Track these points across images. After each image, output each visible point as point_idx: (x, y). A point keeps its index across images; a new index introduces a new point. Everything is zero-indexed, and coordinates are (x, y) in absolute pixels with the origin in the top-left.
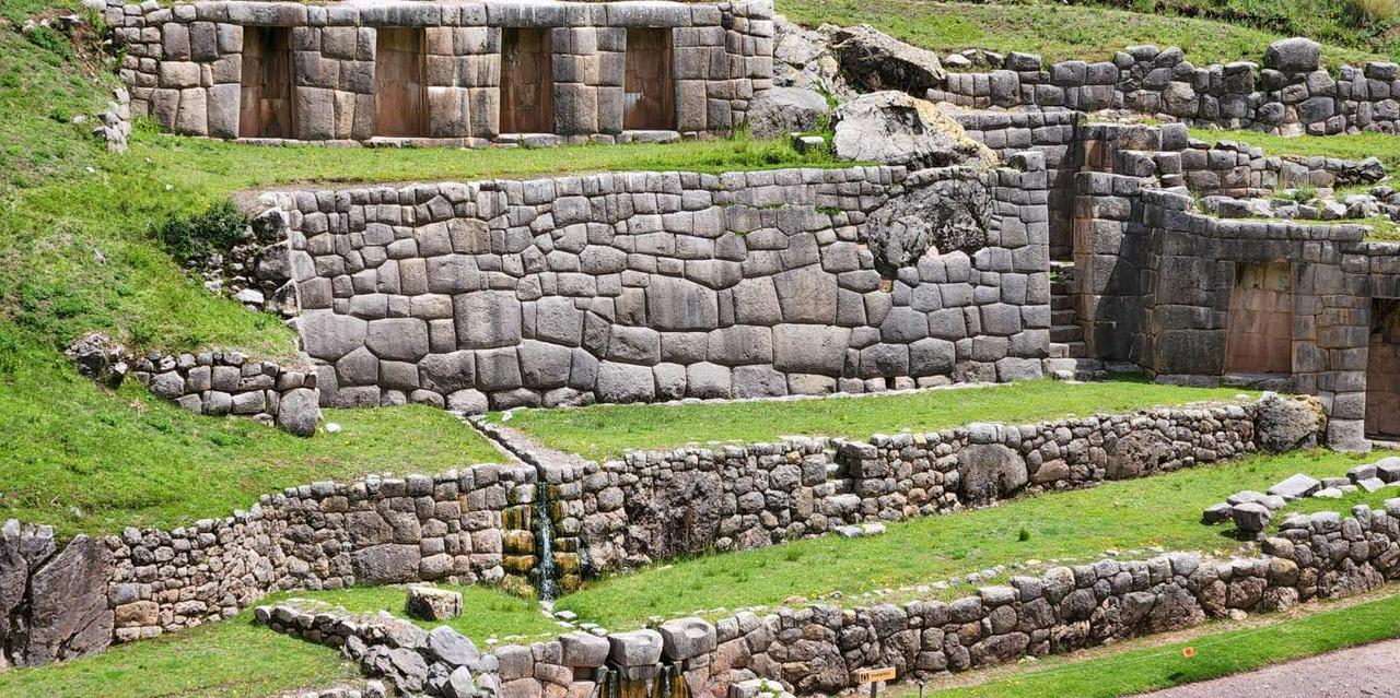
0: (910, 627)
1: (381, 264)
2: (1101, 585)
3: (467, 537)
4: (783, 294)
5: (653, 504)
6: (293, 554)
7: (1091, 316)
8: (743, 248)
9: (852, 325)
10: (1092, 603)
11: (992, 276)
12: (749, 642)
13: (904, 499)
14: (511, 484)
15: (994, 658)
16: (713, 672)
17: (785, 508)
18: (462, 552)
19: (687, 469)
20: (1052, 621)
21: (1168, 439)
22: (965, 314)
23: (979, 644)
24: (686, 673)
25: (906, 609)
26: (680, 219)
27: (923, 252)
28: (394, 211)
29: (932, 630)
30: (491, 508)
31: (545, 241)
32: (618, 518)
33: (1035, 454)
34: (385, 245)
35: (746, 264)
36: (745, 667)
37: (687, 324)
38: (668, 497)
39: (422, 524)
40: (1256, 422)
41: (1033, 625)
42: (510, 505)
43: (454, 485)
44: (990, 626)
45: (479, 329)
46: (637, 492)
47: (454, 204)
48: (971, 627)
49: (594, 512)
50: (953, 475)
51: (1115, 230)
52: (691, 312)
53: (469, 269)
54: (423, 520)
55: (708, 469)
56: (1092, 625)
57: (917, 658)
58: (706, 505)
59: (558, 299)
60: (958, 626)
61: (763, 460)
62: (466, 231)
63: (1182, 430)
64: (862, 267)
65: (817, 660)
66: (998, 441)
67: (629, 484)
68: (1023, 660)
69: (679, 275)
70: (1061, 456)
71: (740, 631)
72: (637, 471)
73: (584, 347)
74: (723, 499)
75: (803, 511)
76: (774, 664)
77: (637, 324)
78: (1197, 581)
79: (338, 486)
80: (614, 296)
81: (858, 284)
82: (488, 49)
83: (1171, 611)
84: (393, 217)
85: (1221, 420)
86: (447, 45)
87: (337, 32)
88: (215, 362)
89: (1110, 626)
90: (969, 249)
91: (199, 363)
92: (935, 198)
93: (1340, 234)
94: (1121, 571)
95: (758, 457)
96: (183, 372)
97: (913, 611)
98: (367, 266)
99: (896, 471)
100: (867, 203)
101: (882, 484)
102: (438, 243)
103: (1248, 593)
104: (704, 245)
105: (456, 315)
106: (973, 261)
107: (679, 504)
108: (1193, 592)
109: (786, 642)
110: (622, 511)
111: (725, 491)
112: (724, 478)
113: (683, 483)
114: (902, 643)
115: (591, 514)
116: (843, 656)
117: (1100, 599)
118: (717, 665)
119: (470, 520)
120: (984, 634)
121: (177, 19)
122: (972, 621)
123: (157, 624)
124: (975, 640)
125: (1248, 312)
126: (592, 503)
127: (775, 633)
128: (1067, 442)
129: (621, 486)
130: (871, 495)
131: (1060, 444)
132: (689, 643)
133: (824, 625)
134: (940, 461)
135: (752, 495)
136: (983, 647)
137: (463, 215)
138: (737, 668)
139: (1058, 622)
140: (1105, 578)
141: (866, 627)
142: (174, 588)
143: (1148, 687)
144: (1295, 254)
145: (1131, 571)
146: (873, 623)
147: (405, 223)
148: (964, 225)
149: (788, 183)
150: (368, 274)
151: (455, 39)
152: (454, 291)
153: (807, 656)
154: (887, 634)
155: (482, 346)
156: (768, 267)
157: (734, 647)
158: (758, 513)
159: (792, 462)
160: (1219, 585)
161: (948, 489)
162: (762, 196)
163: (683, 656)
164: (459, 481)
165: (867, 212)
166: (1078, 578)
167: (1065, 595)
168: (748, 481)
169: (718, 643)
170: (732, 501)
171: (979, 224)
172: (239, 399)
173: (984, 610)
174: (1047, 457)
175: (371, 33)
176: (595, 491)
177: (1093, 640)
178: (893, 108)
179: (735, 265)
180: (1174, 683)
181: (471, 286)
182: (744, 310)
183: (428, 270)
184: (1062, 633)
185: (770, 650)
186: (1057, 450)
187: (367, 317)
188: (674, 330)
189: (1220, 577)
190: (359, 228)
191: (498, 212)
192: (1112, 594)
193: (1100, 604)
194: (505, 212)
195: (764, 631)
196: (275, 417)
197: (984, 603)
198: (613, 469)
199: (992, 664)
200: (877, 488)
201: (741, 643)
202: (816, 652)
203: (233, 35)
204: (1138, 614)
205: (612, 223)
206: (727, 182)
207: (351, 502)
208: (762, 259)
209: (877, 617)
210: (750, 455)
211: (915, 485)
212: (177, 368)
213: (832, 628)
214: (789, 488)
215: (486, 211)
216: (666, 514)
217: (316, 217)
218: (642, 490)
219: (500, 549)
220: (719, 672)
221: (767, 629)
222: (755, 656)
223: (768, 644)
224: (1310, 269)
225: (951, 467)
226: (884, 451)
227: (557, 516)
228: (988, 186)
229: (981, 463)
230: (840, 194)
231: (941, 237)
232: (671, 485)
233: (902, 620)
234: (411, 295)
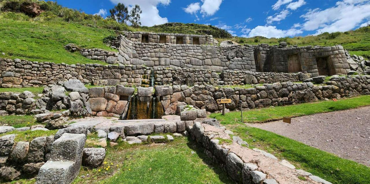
0: (235, 94)
1: (148, 53)
2: (289, 87)
3: (133, 79)
4: (212, 61)
5: (178, 77)
6: (85, 78)
7: (262, 68)
8: (206, 55)
9: (224, 66)
10: (288, 92)
11: (245, 61)
12: (184, 93)
13: (233, 83)
14: (145, 70)
15: (262, 105)
16: (171, 102)
17: (208, 82)
18: (131, 82)
19: (187, 72)
20: (277, 96)
21: (284, 78)
22: (242, 66)
23: (257, 101)
24: (162, 101)
25: (234, 89)
26: (196, 51)
27: (234, 58)
28: (151, 46)
29: (242, 95)
30: (139, 74)
31: (175, 52)
32: (171, 79)
33: (259, 78)
34: (149, 51)
35: (206, 57)
36: (183, 101)
37: (197, 64)
38: (182, 76)
39: (122, 76)
40: (299, 77)
41: (272, 97)
42: (145, 74)
43: (131, 68)
44: (260, 96)
45: (163, 63)
46: (175, 75)
47: (160, 46)
48: (254, 96)
49: (165, 78)
50: (243, 79)
51: (264, 56)
52: (198, 63)
53: (162, 55)
54: (122, 74)
55: (192, 72)
56: (289, 98)
57: (239, 103)
58: (191, 79)
59: (176, 60)
60: (250, 95)
61: (203, 72)
62: (162, 50)
63: (286, 77)
64: (225, 59)
65: (207, 101)
66: (251, 74)
67: (173, 73)
68: (270, 107)
69: (196, 58)
70: (264, 78)
71: (181, 89)
72: (175, 71)
73: (180, 67)
74: (195, 78)
75: (212, 82)
76: (192, 101)
77: (189, 64)
78: (314, 89)
79: (101, 65)
80: (185, 60)
81: (224, 61)
82: (174, 39)
83: (310, 96)
84: (150, 47)
85: (293, 76)
86: (169, 38)
87: (154, 36)
88: (96, 51)
89: (294, 99)
90: (241, 57)
91: (92, 50)
92: (235, 51)
93: (306, 47)
94: (294, 85)
95: (202, 71)
96: (89, 52)
97: (236, 89)
98: (145, 53)
99: (231, 77)
100: (225, 50)
101: (228, 79)
102: (157, 51)
103: (328, 94)
104: (200, 54)
105: (159, 61)
106: (242, 59)
107: (184, 78)
108: (314, 92)
109: (196, 94)
110: (172, 78)
111: (195, 77)
112: (195, 74)
113: (185, 74)
114: (233, 98)
115: (164, 78)
116: (215, 101)
117: (290, 91)
118: (173, 99)
119: (134, 76)
120: (258, 98)
121: (133, 33)
122: (254, 94)
123: (20, 85)
124: (255, 100)
125: (290, 64)
126: (165, 76)
127: (193, 91)
128: (265, 76)
129: (172, 73)
130: (226, 81)
131: (263, 76)
132: (162, 90)
133: (209, 91)
134: (240, 76)
135: (201, 78)
136: (258, 102)
137: (162, 48)
138: (180, 101)
139: (279, 97)
140: (290, 86)
141: (222, 92)
142: (30, 76)
143: (323, 111)
144: (299, 52)
145: (296, 85)
146: (224, 92)
147: (152, 48)
148: (240, 54)
149: (213, 47)
150: (145, 54)
151: (170, 37)
152: (159, 57)
153: (203, 99)
154: (229, 95)
155: (163, 65)
156: (210, 58)
157: (179, 94)
158: (202, 82)
159: (209, 73)
160: (320, 91)
161: (242, 82)
162: (208, 48)
163: (160, 95)
164: (132, 67)
165: (225, 52)
166: (283, 85)
167: (280, 89)
168: (200, 76)
169: (173, 92)
170: (196, 79)
171: (243, 54)
172: (99, 57)
173: (257, 91)
174: (261, 78)
175: (159, 36)
176: (166, 74)
177: (289, 103)
178: (228, 42)
179: (205, 57)
180: (332, 110)
181: (162, 57)
182: (206, 63)
183: (155, 55)
184: (281, 100)
185: (191, 96)
186: (263, 77)
187: (144, 60)
188: (195, 65)
189: (320, 89)
190: (144, 48)
191: (167, 48)
192: (293, 91)
193: (290, 93)
194: (169, 48)
195: (189, 90)
196: (106, 61)
197: (257, 89)
198: (170, 70)
199: (262, 107)
200: (227, 80)
201: (181, 93)
202: (206, 98)
203: (140, 36)
204: (301, 96)
205: (185, 50)
206: (203, 46)
207: (104, 69)
208: (209, 57)
209: (225, 90)
210: (200, 71)
211: (235, 80)
212: (88, 51)
213: (211, 92)
214: (209, 78)
215: (165, 47)
216: (182, 80)
217: (137, 46)
218: (176, 74)
219: (141, 82)
220: (174, 102)
221: (190, 90)
222: (186, 98)
223: (191, 94)
224: (302, 54)
225: (242, 78)
226: (228, 73)
227: (156, 77)
228: (244, 49)
229: (248, 78)
230: (221, 49)
231: (237, 56)
232: (183, 74)
233: (233, 92)
234: (152, 58)
